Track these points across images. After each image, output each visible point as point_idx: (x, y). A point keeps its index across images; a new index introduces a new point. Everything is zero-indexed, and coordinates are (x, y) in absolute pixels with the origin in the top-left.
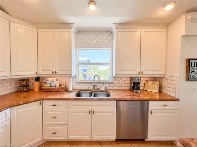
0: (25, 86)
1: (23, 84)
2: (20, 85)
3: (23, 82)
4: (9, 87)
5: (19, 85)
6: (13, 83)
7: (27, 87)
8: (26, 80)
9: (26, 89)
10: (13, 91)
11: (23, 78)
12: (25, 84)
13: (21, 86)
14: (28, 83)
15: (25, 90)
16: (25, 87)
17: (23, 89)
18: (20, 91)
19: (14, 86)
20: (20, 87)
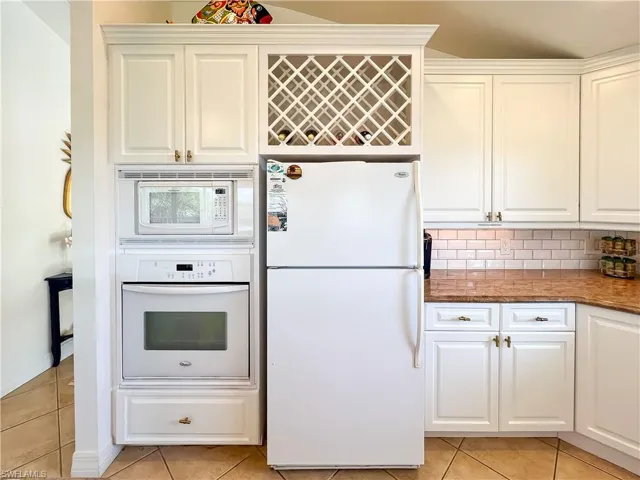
0: (619, 258)
1: (613, 252)
2: (604, 252)
3: (614, 244)
4: (574, 254)
5: (600, 253)
6: (584, 245)
7: (630, 266)
8: (626, 240)
9: (625, 269)
10: (583, 265)
11: (615, 231)
12: (622, 253)
13: (606, 258)
14: (633, 253)
15: (620, 271)
16: (622, 262)
17: (614, 268)
18: (604, 271)
19: (585, 252)
20: (603, 258)
